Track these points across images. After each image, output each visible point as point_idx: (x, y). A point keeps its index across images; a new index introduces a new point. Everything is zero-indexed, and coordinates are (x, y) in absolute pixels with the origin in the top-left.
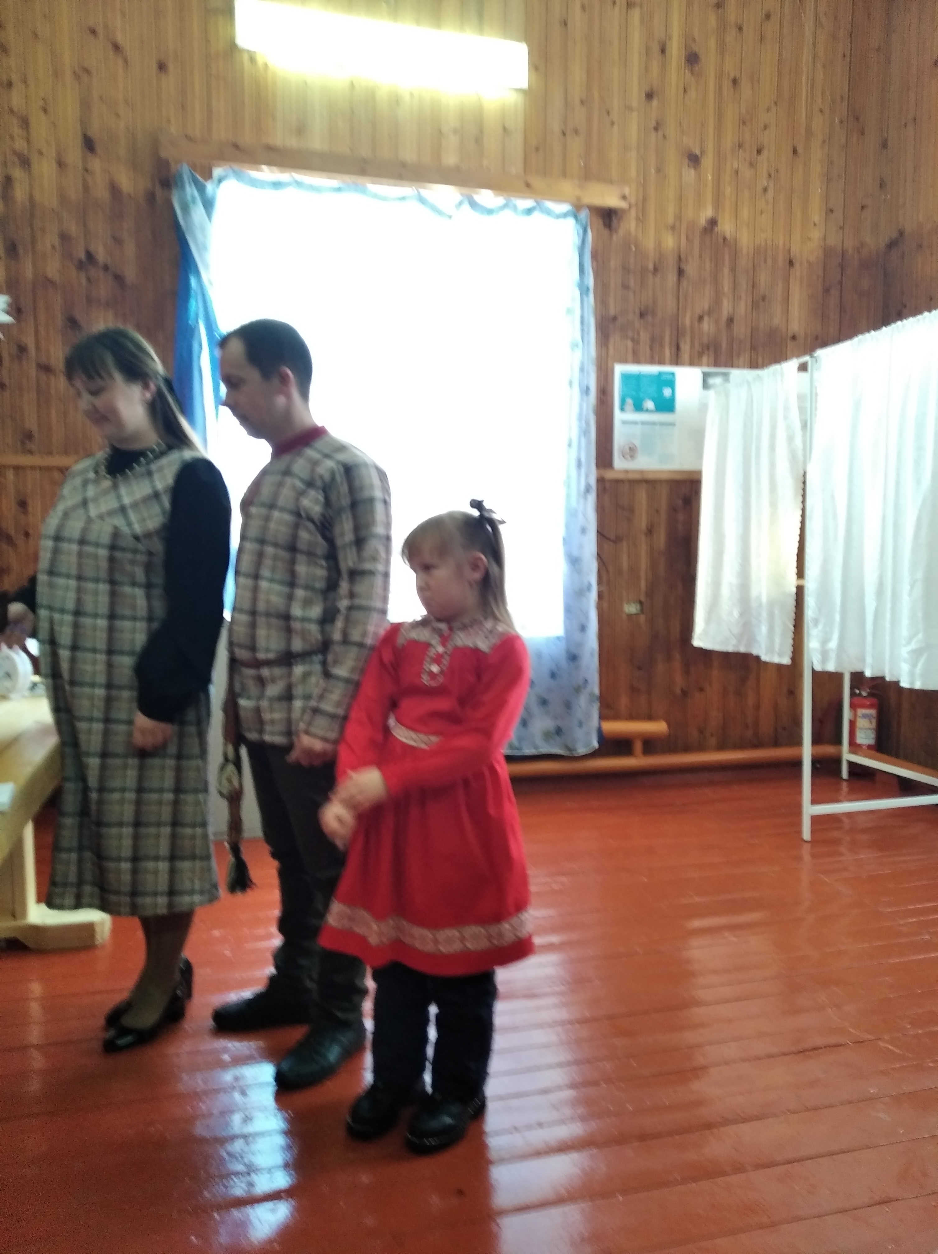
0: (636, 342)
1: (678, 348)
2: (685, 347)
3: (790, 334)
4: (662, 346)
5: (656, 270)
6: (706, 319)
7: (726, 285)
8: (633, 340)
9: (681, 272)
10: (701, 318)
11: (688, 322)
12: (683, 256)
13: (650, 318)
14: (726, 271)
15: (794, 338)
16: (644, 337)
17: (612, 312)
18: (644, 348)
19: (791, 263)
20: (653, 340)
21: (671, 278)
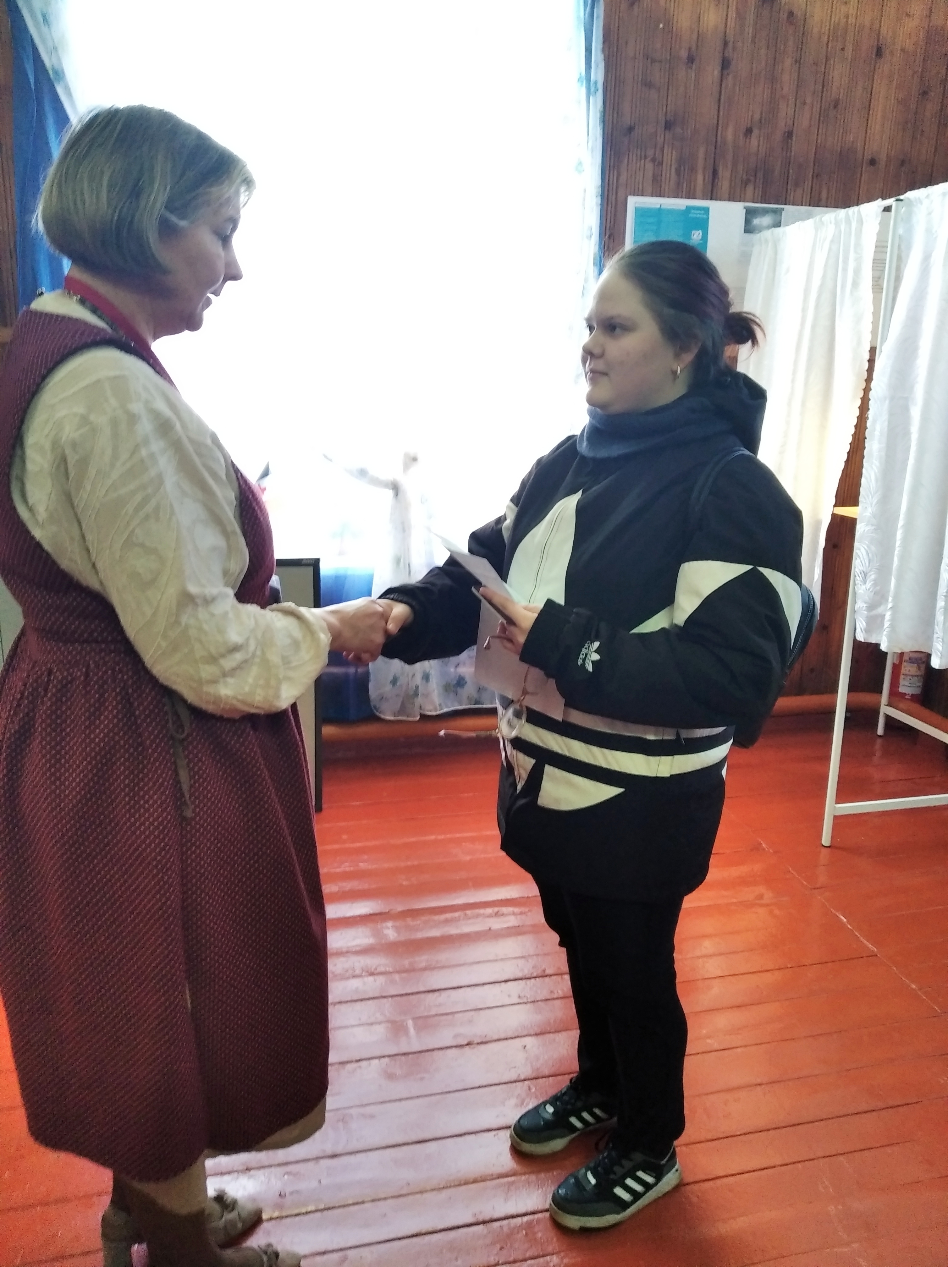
0: (658, 163)
1: (715, 173)
2: (725, 174)
3: (867, 157)
4: (693, 169)
5: (691, 60)
6: (756, 132)
7: (787, 81)
8: (653, 160)
9: (725, 64)
10: (749, 131)
11: (730, 135)
12: (730, 39)
13: (678, 130)
14: (788, 62)
15: (873, 162)
16: (670, 157)
17: (627, 120)
18: (669, 174)
19: (879, 52)
20: (681, 162)
21: (713, 71)
